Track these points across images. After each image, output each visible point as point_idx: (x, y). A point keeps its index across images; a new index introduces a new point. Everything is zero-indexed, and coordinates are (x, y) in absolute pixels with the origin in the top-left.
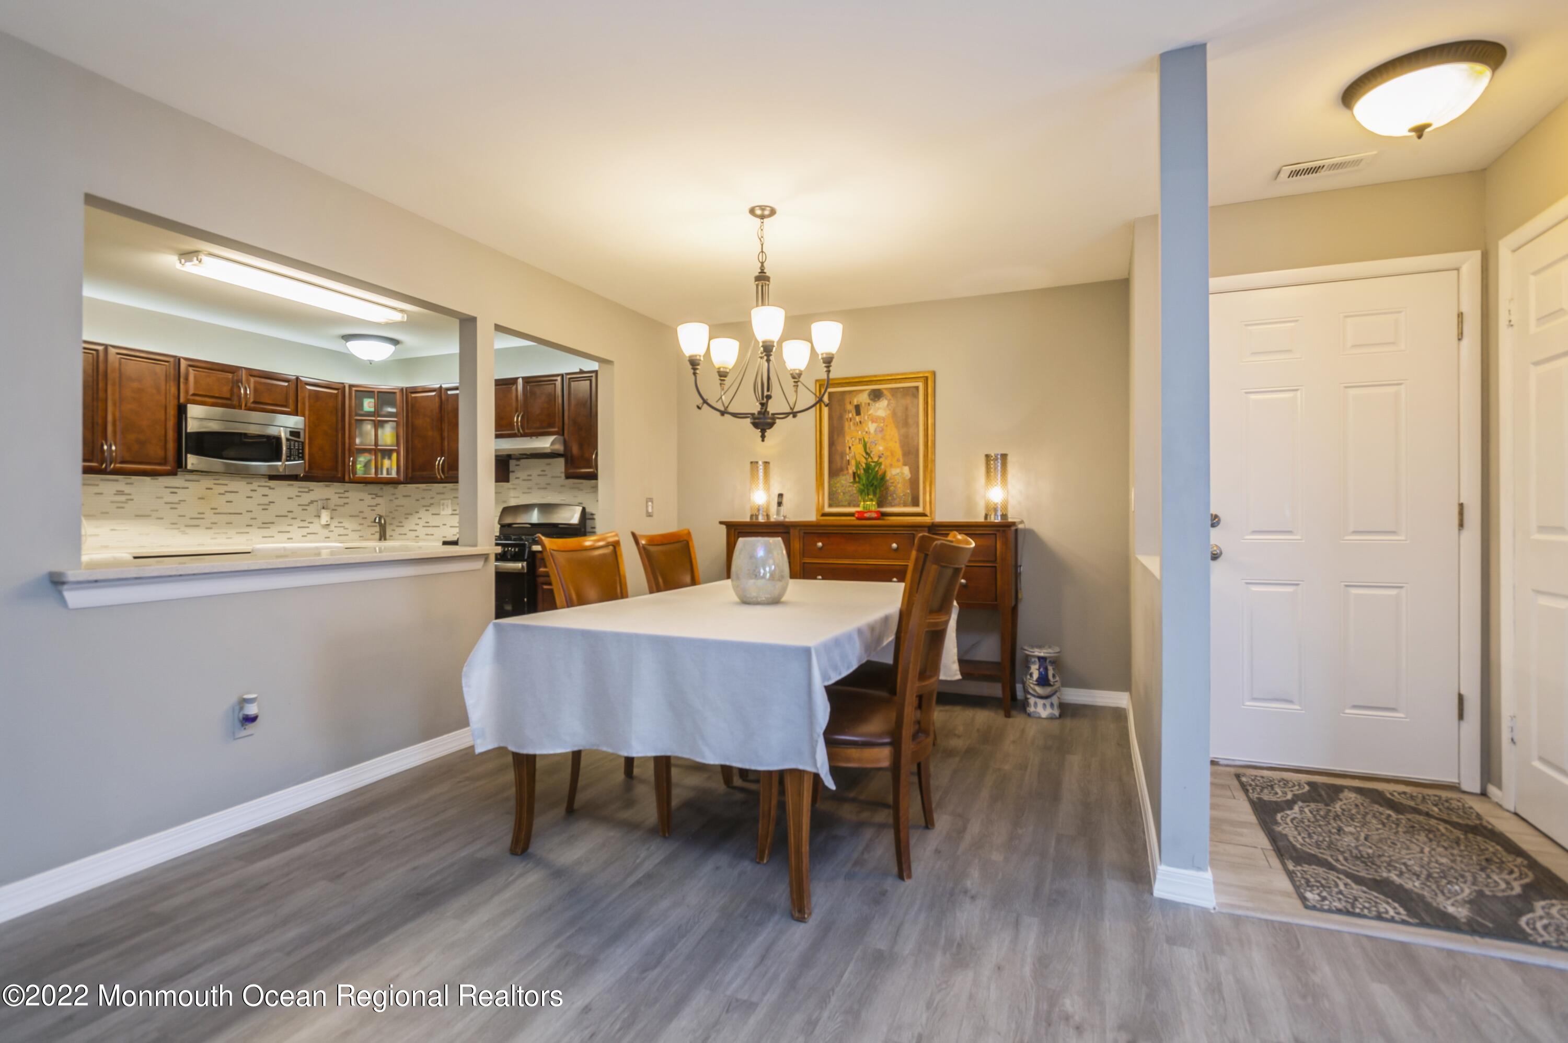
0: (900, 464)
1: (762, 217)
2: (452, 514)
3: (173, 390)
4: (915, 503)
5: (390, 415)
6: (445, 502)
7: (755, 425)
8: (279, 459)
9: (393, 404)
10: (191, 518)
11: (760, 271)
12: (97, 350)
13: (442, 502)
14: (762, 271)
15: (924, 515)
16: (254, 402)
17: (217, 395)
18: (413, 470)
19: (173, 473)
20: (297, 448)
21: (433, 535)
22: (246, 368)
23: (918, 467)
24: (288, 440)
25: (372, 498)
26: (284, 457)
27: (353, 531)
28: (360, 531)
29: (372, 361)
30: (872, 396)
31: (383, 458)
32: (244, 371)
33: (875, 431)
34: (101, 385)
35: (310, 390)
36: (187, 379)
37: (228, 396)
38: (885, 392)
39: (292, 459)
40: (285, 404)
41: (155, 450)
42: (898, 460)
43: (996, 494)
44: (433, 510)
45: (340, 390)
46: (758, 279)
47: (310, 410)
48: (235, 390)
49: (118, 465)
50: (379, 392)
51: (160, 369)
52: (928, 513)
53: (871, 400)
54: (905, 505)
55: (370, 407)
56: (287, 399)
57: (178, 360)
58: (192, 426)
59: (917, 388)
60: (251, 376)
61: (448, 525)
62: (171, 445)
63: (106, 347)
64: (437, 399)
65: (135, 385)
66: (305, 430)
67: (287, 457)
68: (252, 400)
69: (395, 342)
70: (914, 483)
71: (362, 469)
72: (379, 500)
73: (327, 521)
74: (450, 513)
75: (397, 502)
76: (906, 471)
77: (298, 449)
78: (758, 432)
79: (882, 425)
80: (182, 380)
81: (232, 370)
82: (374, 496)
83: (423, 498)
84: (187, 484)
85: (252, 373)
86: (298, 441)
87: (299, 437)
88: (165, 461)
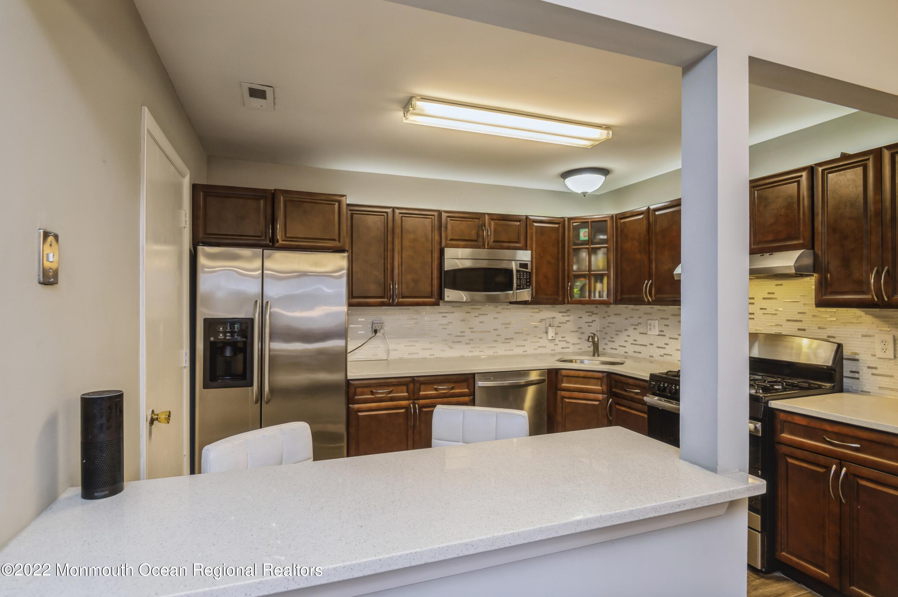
2: (659, 335)
3: (437, 237)
5: (603, 242)
6: (652, 322)
8: (511, 289)
9: (604, 232)
10: (456, 336)
12: (387, 213)
13: (649, 322)
16: (494, 241)
17: (467, 239)
18: (622, 293)
19: (437, 304)
20: (525, 277)
21: (640, 353)
22: (489, 214)
24: (518, 271)
25: (589, 316)
26: (515, 285)
27: (573, 344)
28: (579, 344)
29: (586, 193)
31: (596, 282)
32: (486, 216)
34: (390, 238)
35: (536, 226)
36: (446, 228)
37: (476, 238)
39: (522, 287)
40: (517, 241)
41: (425, 287)
44: (641, 329)
45: (560, 224)
47: (536, 244)
48: (481, 232)
49: (401, 300)
50: (592, 222)
51: (427, 222)
55: (585, 236)
56: (519, 238)
57: (440, 212)
58: (448, 265)
60: (492, 219)
61: (656, 345)
62: (436, 282)
63: (394, 209)
64: (645, 222)
65: (412, 236)
66: (532, 261)
67: (517, 286)
68: (492, 240)
69: (604, 172)
71: (579, 292)
72: (594, 317)
73: (552, 337)
74: (658, 334)
75: (610, 319)
77: (526, 279)
80: (443, 229)
81: (478, 216)
82: (590, 314)
83: (632, 317)
84: (454, 309)
85: (494, 217)
86: (527, 272)
87: (527, 269)
88: (430, 295)
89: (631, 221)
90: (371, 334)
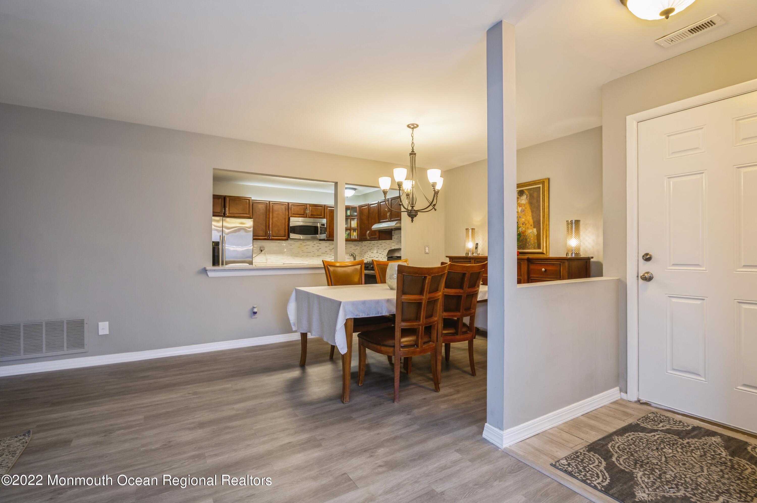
0: (532, 227)
1: (413, 128)
3: (287, 213)
4: (539, 247)
5: (356, 216)
6: (375, 248)
7: (409, 215)
8: (318, 234)
9: (356, 212)
10: (296, 254)
11: (412, 151)
12: (267, 203)
14: (413, 151)
15: (542, 253)
16: (311, 215)
17: (300, 214)
18: (362, 236)
19: (287, 240)
22: (309, 204)
23: (540, 229)
24: (320, 227)
25: (355, 247)
26: (319, 233)
27: (348, 259)
28: (350, 259)
29: (348, 196)
30: (519, 194)
31: (354, 232)
32: (308, 205)
33: (521, 211)
34: (268, 213)
35: (329, 209)
36: (291, 209)
37: (303, 213)
38: (525, 191)
39: (322, 233)
40: (321, 215)
41: (282, 233)
42: (531, 225)
43: (573, 242)
44: (372, 251)
46: (411, 154)
47: (329, 216)
48: (305, 211)
49: (272, 238)
50: (352, 208)
51: (283, 207)
52: (545, 252)
53: (519, 196)
54: (534, 249)
55: (349, 213)
56: (321, 213)
57: (288, 203)
58: (291, 224)
59: (540, 187)
60: (310, 206)
61: (376, 257)
62: (287, 231)
63: (269, 202)
64: (368, 209)
65: (277, 213)
66: (327, 223)
67: (320, 233)
68: (310, 214)
69: (355, 189)
70: (538, 237)
71: (347, 236)
72: (357, 247)
75: (363, 248)
76: (535, 230)
77: (324, 230)
78: (410, 219)
79: (524, 208)
80: (290, 210)
81: (305, 205)
82: (355, 246)
83: (369, 246)
84: (295, 243)
85: (311, 205)
86: (324, 227)
87: (324, 226)
88: (284, 236)
89: (365, 208)
90: (259, 252)
